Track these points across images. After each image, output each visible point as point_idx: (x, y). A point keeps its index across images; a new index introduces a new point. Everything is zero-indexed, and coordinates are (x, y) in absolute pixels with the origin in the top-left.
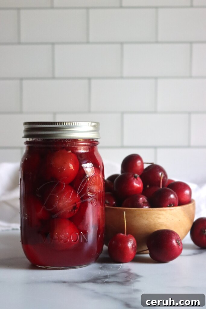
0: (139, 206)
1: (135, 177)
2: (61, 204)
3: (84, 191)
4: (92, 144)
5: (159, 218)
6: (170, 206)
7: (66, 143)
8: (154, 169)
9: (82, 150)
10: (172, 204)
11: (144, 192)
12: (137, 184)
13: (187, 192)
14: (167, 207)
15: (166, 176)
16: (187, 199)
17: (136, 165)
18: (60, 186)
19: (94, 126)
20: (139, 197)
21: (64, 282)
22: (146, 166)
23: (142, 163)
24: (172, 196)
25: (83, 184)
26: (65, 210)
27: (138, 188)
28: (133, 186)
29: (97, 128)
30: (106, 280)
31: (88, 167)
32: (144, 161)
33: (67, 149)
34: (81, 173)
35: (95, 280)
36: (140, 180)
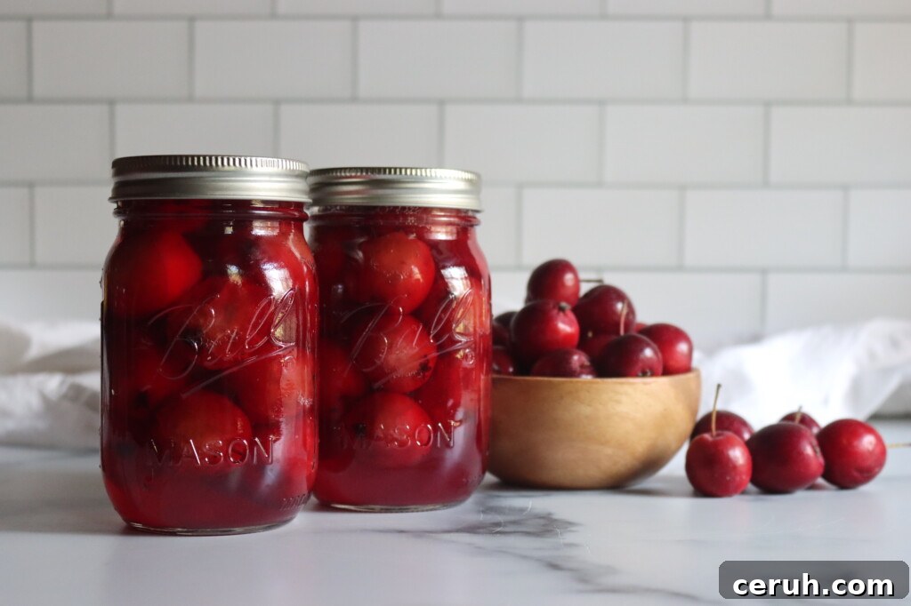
0: (571, 373)
1: (562, 310)
2: (392, 359)
3: (447, 328)
4: (465, 222)
5: (619, 402)
6: (644, 374)
7: (405, 217)
8: (605, 296)
9: (441, 235)
10: (648, 371)
11: (583, 344)
12: (566, 326)
13: (682, 347)
14: (635, 375)
15: (631, 311)
16: (682, 362)
17: (563, 285)
18: (391, 315)
19: (469, 181)
20: (571, 354)
21: (401, 532)
22: (585, 288)
23: (577, 281)
24: (648, 353)
25: (445, 311)
26: (401, 372)
27: (568, 337)
28: (556, 330)
29: (475, 186)
30: (499, 529)
31: (456, 278)
32: (582, 276)
33: (408, 230)
34: (439, 288)
35: (473, 529)
36: (572, 316)
